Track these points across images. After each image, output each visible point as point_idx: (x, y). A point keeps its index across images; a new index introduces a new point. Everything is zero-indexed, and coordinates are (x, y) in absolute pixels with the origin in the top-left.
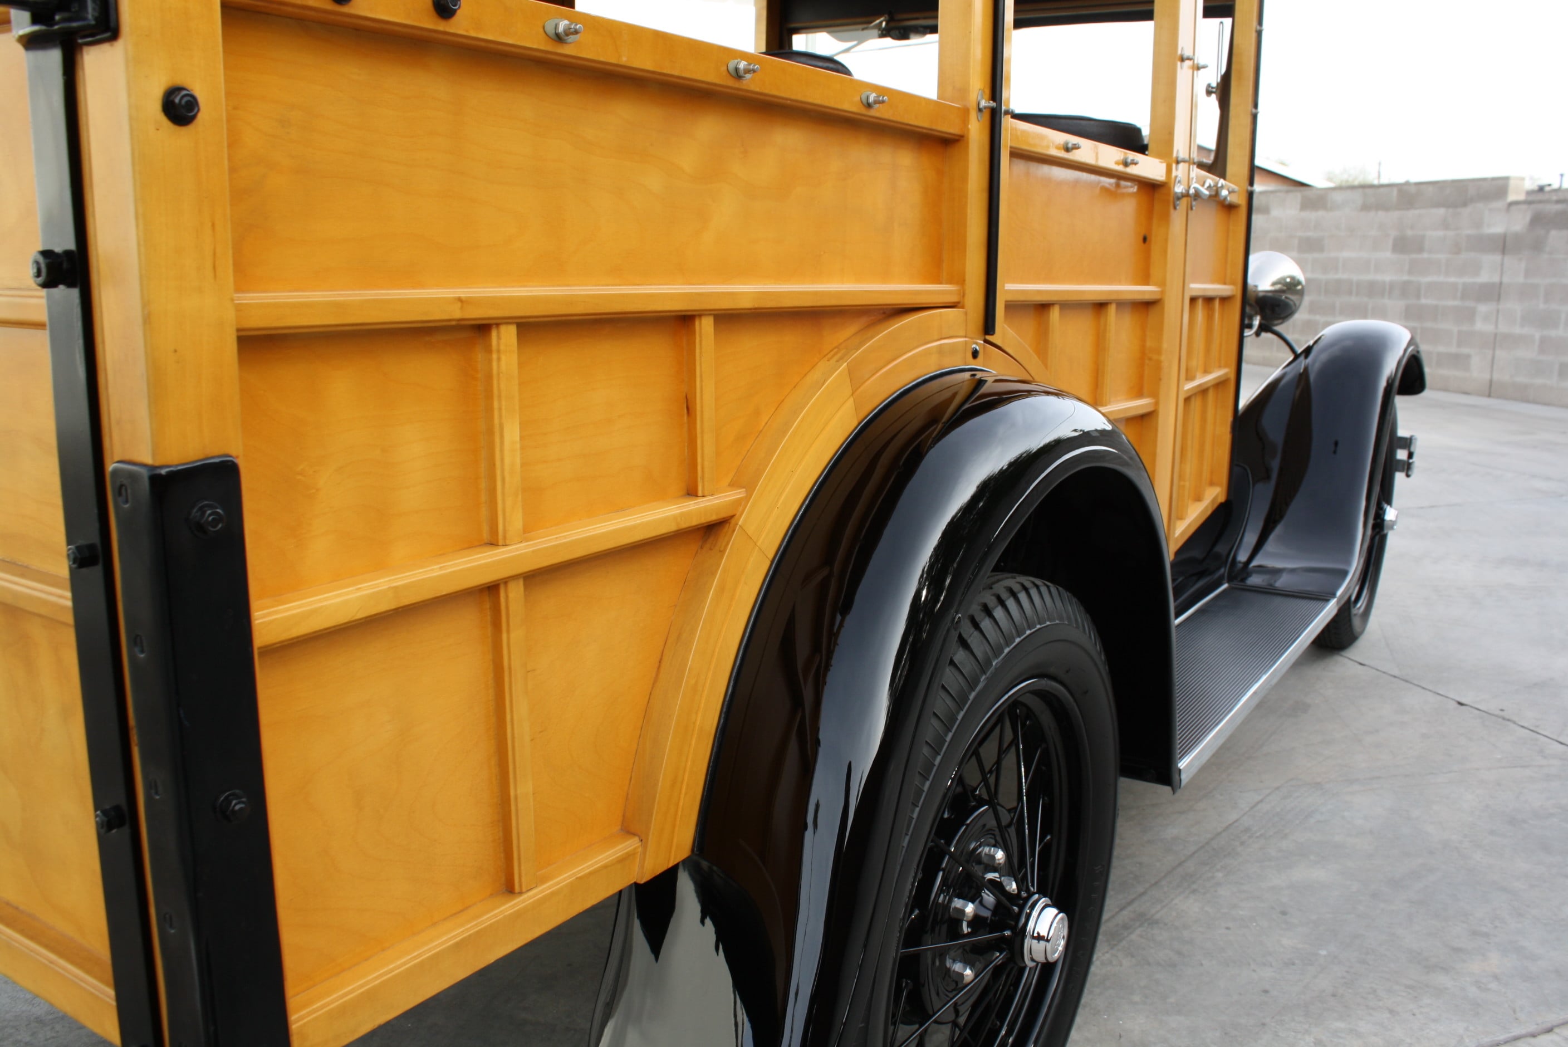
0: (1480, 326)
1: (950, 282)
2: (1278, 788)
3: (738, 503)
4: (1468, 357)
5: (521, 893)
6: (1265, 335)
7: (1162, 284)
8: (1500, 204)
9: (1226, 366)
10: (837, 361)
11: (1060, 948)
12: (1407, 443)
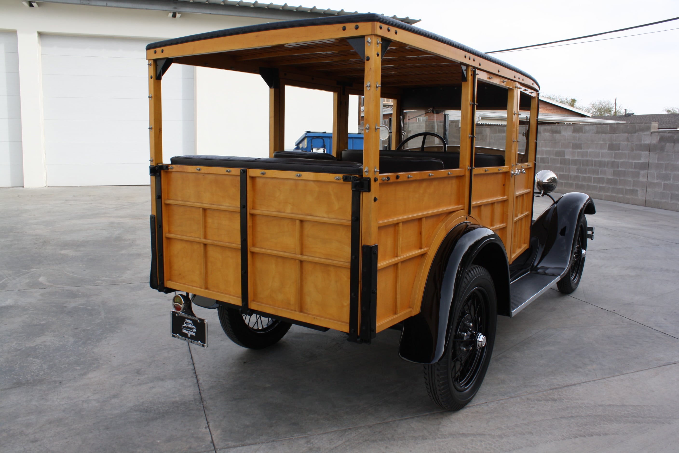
0: (641, 179)
1: (461, 204)
2: (543, 329)
3: (427, 250)
4: (637, 191)
5: (397, 314)
6: (545, 196)
7: (508, 195)
8: (648, 133)
9: (528, 211)
10: (443, 223)
11: (485, 344)
12: (591, 229)
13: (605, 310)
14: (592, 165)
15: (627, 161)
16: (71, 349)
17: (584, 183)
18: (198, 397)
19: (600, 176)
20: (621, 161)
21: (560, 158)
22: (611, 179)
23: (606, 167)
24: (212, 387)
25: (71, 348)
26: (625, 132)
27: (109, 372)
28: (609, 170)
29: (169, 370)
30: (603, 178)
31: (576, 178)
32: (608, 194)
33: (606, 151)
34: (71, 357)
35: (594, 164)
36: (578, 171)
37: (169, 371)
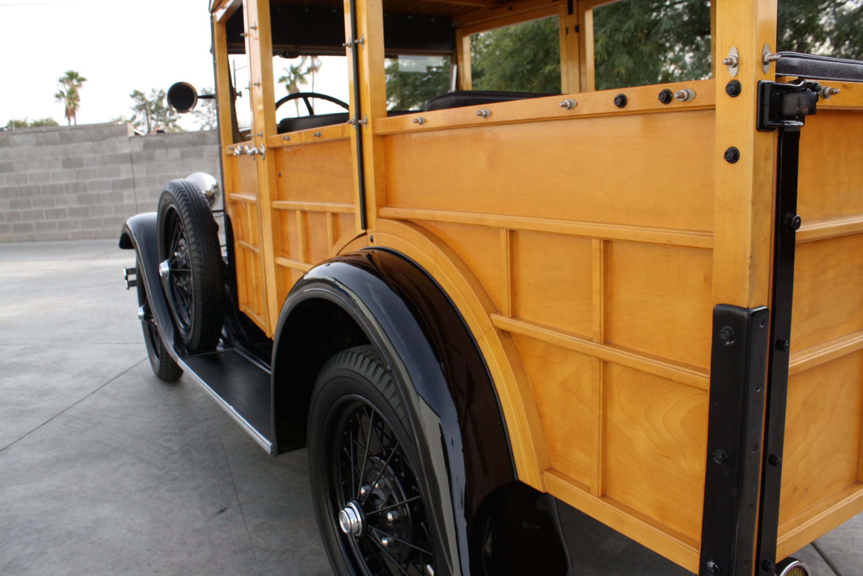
14: (39, 193)
15: (98, 179)
17: (29, 222)
19: (56, 207)
20: (90, 180)
22: (76, 209)
23: (64, 192)
26: (87, 140)
28: (71, 197)
30: (64, 209)
31: (12, 216)
32: (77, 230)
33: (60, 169)
36: (13, 205)
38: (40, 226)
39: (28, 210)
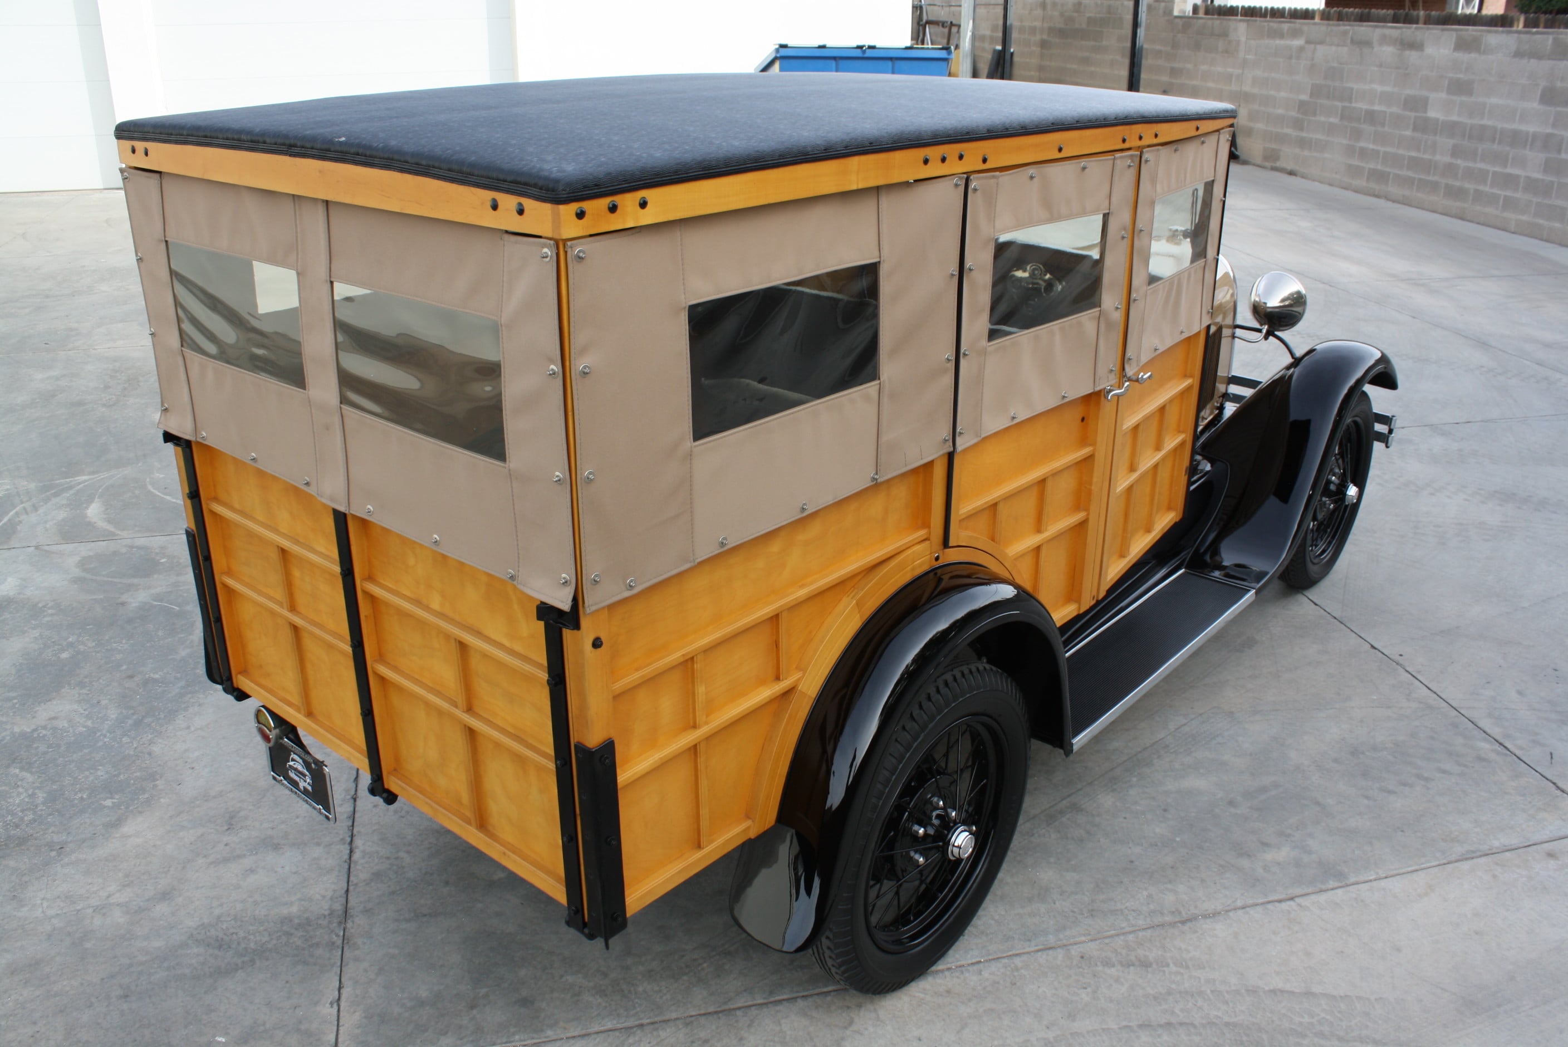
1: (919, 530)
5: (704, 849)
7: (1097, 442)
9: (1183, 432)
10: (852, 598)
12: (1385, 420)
13: (1379, 651)
14: (1493, 140)
16: (105, 743)
17: (1467, 185)
18: (338, 907)
19: (1509, 170)
21: (1413, 114)
22: (1536, 180)
23: (1528, 147)
24: (377, 876)
25: (106, 740)
27: (171, 817)
28: (1535, 157)
29: (297, 817)
30: (1518, 177)
31: (1450, 169)
32: (1524, 218)
33: (1535, 105)
34: (100, 768)
35: (1498, 137)
36: (1455, 152)
37: (297, 820)
38: (1479, 197)
39: (1471, 164)
